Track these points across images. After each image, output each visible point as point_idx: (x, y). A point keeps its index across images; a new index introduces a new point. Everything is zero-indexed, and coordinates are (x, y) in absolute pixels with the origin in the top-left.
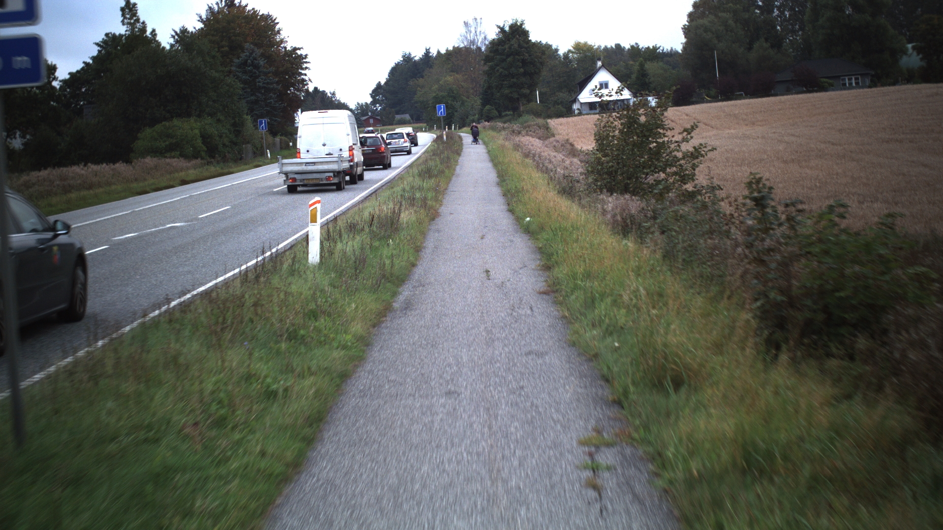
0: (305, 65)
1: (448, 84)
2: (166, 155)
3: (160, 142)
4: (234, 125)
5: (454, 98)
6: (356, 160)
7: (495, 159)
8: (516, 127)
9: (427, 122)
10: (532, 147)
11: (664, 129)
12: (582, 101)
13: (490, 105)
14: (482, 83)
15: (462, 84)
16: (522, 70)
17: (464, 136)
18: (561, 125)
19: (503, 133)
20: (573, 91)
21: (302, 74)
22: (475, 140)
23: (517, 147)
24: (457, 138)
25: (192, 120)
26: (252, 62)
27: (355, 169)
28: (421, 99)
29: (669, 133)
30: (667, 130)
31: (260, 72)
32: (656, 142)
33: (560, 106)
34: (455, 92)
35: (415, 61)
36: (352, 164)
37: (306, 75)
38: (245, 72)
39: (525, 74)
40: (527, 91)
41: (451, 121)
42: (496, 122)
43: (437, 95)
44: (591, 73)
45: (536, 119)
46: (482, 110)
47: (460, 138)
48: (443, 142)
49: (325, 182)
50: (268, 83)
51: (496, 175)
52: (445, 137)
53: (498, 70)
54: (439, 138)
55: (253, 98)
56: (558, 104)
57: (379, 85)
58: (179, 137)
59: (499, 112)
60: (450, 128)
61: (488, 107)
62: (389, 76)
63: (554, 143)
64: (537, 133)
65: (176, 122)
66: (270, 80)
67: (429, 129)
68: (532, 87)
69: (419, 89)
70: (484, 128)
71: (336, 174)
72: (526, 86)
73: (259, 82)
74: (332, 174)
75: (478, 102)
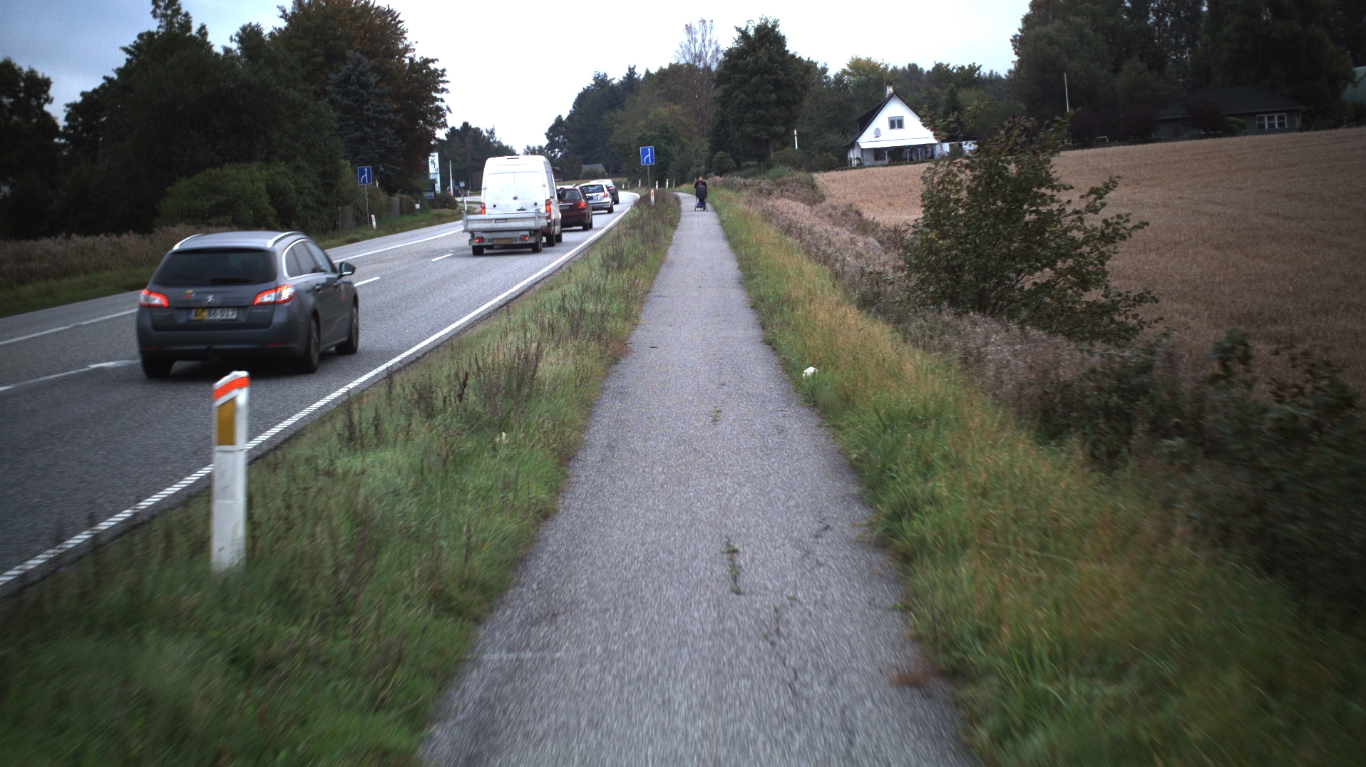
0: (441, 86)
1: (660, 119)
2: (210, 221)
3: (202, 200)
4: (323, 175)
5: (670, 141)
6: (553, 217)
7: (733, 236)
8: (765, 184)
9: (628, 175)
10: (793, 217)
11: (1053, 188)
12: (864, 146)
13: (724, 150)
14: (712, 118)
15: (682, 118)
16: (774, 96)
17: (684, 197)
18: (834, 181)
19: (745, 193)
20: (848, 131)
21: (436, 99)
22: (702, 204)
23: (768, 216)
24: (672, 201)
25: (254, 166)
26: (358, 79)
28: (620, 141)
29: (1063, 196)
30: (1059, 191)
31: (369, 94)
32: (1037, 212)
33: (829, 154)
34: (672, 131)
35: (613, 85)
37: (442, 100)
38: (347, 95)
39: (778, 103)
40: (781, 129)
41: (665, 174)
42: (732, 176)
43: (644, 134)
44: (878, 104)
45: (795, 173)
46: (711, 158)
47: (677, 200)
48: (649, 207)
49: (519, 242)
50: (381, 112)
51: (737, 265)
52: (653, 199)
53: (737, 97)
54: (644, 199)
55: (357, 134)
56: (827, 151)
57: (559, 119)
58: (231, 193)
59: (736, 161)
60: (662, 185)
61: (720, 154)
62: (574, 107)
63: (830, 210)
64: (798, 194)
65: (229, 170)
66: (385, 106)
67: (631, 187)
68: (789, 123)
69: (616, 125)
72: (780, 121)
73: (368, 110)
74: (527, 233)
75: (705, 145)
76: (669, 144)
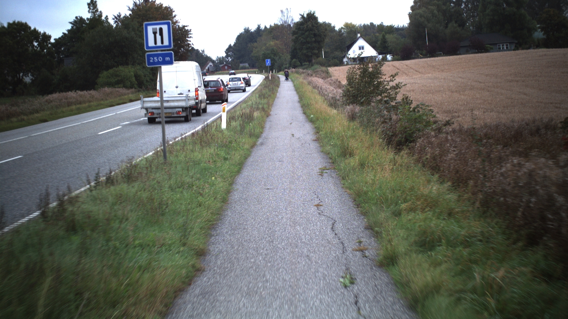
0: (190, 36)
1: (271, 46)
2: (115, 86)
3: (112, 79)
6: (200, 98)
7: (298, 89)
8: (310, 72)
9: (258, 68)
10: (317, 83)
11: (381, 75)
12: (349, 56)
13: (296, 59)
14: (291, 46)
15: (280, 46)
16: (314, 39)
17: (281, 77)
18: (335, 71)
19: (303, 75)
20: (343, 51)
21: (188, 41)
22: (287, 79)
23: (310, 83)
25: (130, 66)
27: (200, 105)
28: (255, 55)
29: (384, 77)
30: (383, 75)
32: (377, 81)
33: (336, 60)
34: (275, 51)
35: (251, 32)
36: (197, 101)
37: (190, 41)
39: (315, 42)
40: (316, 51)
41: (273, 68)
42: (299, 69)
43: (265, 52)
45: (321, 67)
46: (291, 62)
47: (278, 77)
48: (269, 80)
49: (175, 115)
51: (298, 98)
52: (270, 78)
53: (300, 39)
54: (267, 78)
57: (230, 46)
58: (123, 76)
59: (300, 62)
60: (272, 72)
61: (294, 60)
62: (236, 41)
63: (330, 81)
64: (321, 76)
65: (121, 68)
67: (261, 72)
68: (320, 49)
69: (254, 49)
70: (292, 72)
71: (184, 109)
72: (316, 49)
74: (181, 110)
75: (288, 57)
76: (275, 56)
